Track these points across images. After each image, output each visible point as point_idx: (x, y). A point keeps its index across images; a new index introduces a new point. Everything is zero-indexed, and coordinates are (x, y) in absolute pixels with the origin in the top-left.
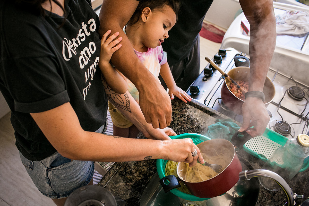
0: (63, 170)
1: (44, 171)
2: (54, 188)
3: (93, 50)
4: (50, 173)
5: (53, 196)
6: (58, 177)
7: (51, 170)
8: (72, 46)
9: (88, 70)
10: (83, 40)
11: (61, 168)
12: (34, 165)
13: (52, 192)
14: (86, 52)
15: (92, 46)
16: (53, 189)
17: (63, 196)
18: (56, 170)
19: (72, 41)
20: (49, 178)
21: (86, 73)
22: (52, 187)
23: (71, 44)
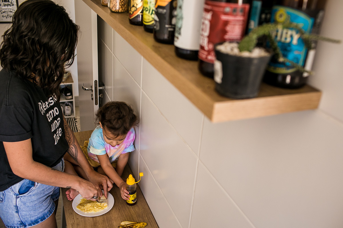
0: (29, 197)
1: (14, 199)
2: (21, 216)
3: (57, 112)
4: (18, 199)
5: (21, 226)
6: (25, 204)
7: (19, 197)
8: (45, 106)
9: (53, 124)
10: (51, 104)
11: (28, 195)
12: (6, 197)
13: (19, 222)
14: (53, 112)
15: (56, 110)
16: (21, 218)
17: (29, 225)
18: (23, 197)
19: (45, 103)
20: (17, 205)
21: (52, 125)
22: (20, 216)
23: (44, 105)
